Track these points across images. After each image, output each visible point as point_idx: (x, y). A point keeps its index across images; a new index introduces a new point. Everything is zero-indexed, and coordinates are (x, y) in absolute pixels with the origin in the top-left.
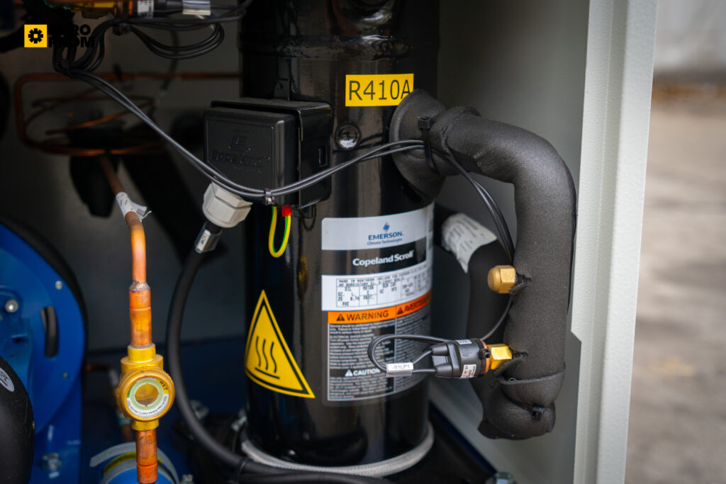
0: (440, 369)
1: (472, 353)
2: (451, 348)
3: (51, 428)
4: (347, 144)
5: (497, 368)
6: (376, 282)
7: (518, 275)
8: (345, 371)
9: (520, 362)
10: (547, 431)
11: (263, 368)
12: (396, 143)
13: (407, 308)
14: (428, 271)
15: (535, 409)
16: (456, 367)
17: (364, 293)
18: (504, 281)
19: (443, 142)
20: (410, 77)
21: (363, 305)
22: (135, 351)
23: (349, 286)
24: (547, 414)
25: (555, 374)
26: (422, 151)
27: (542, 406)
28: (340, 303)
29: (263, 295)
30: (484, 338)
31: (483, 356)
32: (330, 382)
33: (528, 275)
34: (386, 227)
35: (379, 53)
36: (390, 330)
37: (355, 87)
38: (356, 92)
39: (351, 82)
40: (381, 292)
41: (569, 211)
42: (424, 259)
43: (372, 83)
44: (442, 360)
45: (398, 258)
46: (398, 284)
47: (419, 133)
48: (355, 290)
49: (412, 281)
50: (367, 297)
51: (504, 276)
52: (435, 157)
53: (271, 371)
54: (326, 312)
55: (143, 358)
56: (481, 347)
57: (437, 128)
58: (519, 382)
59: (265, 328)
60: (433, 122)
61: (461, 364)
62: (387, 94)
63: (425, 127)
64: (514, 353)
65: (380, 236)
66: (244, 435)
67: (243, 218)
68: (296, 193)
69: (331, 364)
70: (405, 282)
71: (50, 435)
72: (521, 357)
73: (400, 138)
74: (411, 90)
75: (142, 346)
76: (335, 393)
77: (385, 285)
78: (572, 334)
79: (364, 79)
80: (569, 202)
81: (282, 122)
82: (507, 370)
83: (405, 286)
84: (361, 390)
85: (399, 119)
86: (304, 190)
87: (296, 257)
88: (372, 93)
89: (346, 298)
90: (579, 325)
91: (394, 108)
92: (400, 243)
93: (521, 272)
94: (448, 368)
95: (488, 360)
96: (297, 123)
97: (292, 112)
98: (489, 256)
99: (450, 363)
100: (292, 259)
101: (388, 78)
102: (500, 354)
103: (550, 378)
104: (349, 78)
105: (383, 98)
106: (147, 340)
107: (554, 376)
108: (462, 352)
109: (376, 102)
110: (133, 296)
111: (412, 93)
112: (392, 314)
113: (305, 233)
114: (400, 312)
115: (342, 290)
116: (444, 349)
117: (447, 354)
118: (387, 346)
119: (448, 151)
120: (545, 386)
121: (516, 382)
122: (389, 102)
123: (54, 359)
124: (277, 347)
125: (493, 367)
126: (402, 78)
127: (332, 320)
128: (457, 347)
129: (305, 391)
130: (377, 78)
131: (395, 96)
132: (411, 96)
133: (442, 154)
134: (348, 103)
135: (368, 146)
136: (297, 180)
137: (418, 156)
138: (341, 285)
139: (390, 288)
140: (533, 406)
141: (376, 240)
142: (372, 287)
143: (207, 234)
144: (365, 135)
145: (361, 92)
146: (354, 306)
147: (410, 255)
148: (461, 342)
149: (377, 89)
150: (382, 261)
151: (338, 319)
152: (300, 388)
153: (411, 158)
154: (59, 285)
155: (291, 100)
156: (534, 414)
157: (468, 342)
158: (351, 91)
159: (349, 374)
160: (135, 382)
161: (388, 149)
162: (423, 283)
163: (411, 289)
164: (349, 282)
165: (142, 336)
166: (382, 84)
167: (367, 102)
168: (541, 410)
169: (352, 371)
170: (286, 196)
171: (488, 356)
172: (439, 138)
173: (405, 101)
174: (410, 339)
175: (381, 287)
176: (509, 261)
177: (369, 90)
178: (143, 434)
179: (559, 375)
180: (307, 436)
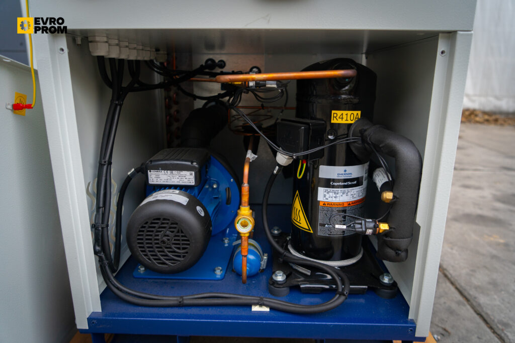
0: (357, 230)
1: (372, 225)
2: (363, 222)
3: (228, 229)
4: (331, 137)
5: (382, 232)
6: (340, 192)
7: (394, 196)
8: (325, 225)
9: (392, 231)
10: (403, 261)
11: (296, 219)
12: (351, 138)
13: (352, 203)
14: (363, 189)
15: (397, 251)
16: (364, 229)
17: (335, 195)
18: (387, 198)
19: (368, 139)
20: (359, 112)
21: (334, 200)
22: (242, 208)
23: (328, 192)
24: (403, 254)
25: (407, 238)
26: (361, 142)
27: (400, 251)
28: (325, 199)
29: (297, 192)
30: (379, 219)
31: (376, 227)
32: (319, 228)
33: (398, 197)
34: (345, 171)
35: (346, 103)
36: (344, 211)
37: (335, 115)
38: (335, 117)
39: (334, 113)
40: (342, 196)
41: (418, 172)
42: (362, 185)
43: (342, 114)
44: (359, 226)
45: (350, 183)
46: (349, 193)
47: (359, 135)
48: (331, 194)
49: (355, 193)
50: (335, 197)
51: (388, 195)
52: (366, 145)
53: (298, 220)
54: (319, 201)
55: (245, 210)
56: (376, 223)
57: (367, 133)
58: (391, 239)
59: (297, 205)
60: (365, 130)
61: (366, 229)
62: (349, 119)
63: (362, 132)
64: (390, 228)
65: (342, 174)
66: (289, 242)
67: (290, 163)
68: (308, 154)
69: (320, 221)
70: (352, 193)
71: (228, 231)
72: (392, 230)
73: (353, 136)
74: (359, 117)
75: (245, 206)
76: (321, 232)
77: (343, 193)
78: (417, 223)
79: (339, 113)
80: (418, 168)
81: (303, 128)
82: (386, 234)
83: (352, 195)
84: (331, 232)
85: (353, 129)
86: (311, 154)
87: (311, 178)
88: (342, 118)
89: (327, 197)
90: (420, 219)
91: (351, 124)
92: (351, 177)
93: (395, 195)
94: (361, 230)
95: (378, 229)
96: (310, 129)
97: (308, 124)
98: (387, 186)
99: (362, 228)
100: (309, 178)
101: (350, 112)
102: (384, 227)
103: (404, 240)
104: (333, 112)
105: (347, 120)
106: (246, 204)
107: (406, 239)
108: (367, 224)
109: (344, 122)
110: (243, 188)
111: (360, 119)
112: (346, 205)
113: (315, 170)
114: (349, 204)
115: (326, 193)
116: (360, 222)
117: (361, 224)
118: (343, 217)
119: (370, 142)
120: (403, 243)
121: (390, 239)
122: (349, 122)
123: (229, 206)
124: (301, 212)
125: (381, 231)
126: (355, 112)
127: (321, 204)
128: (365, 221)
129: (310, 230)
130: (345, 112)
131: (352, 119)
132: (359, 120)
133: (368, 144)
134: (332, 122)
135: (340, 139)
136: (308, 150)
137: (359, 144)
138: (325, 192)
139: (345, 195)
140: (397, 249)
141: (340, 176)
142: (338, 194)
143: (277, 167)
144: (339, 134)
145: (337, 118)
146: (330, 200)
147: (355, 182)
148: (368, 220)
149: (345, 116)
150: (343, 184)
151: (324, 204)
152: (308, 228)
153: (356, 144)
154: (232, 180)
155: (311, 119)
156: (397, 253)
157: (371, 220)
158: (334, 117)
159: (326, 226)
160: (240, 219)
161: (347, 140)
162: (361, 194)
163: (355, 196)
164: (329, 191)
165: (245, 203)
166: (347, 114)
167: (340, 121)
168: (400, 252)
169: (328, 225)
170: (303, 155)
171: (377, 227)
172: (367, 138)
173: (356, 122)
174: (352, 217)
175: (341, 194)
176: (391, 190)
177: (341, 117)
178: (243, 238)
179: (409, 239)
180: (311, 246)
